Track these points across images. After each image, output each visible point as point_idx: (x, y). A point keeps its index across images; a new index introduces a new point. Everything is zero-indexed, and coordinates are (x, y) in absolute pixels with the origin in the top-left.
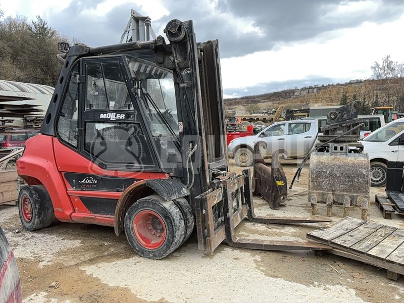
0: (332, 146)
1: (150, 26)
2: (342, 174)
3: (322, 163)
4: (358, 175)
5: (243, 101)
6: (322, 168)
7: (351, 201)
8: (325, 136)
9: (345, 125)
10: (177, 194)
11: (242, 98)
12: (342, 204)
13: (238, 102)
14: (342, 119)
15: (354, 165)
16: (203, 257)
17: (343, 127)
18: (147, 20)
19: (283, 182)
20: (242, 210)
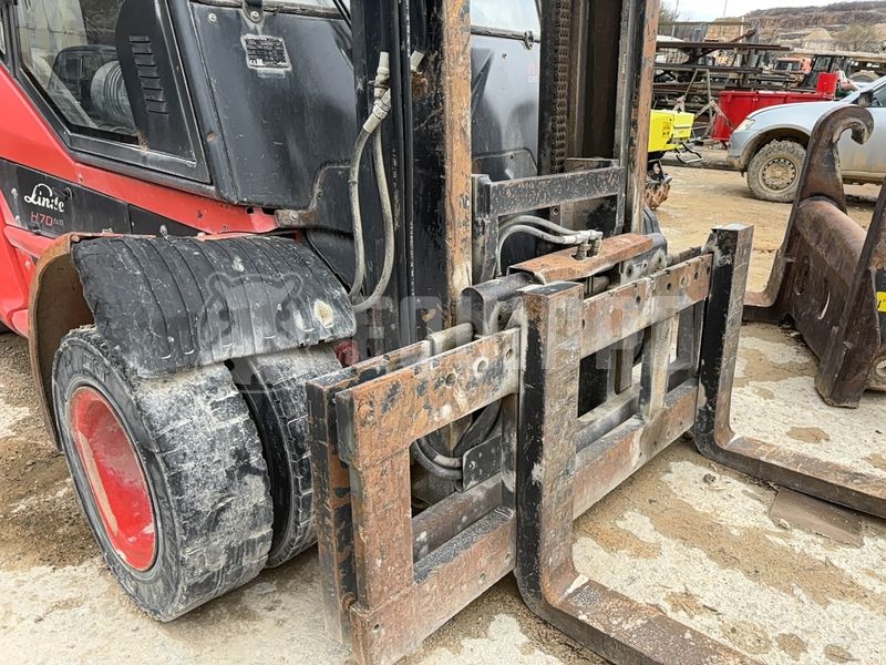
10: (259, 332)
13: (817, 19)
20: (664, 413)
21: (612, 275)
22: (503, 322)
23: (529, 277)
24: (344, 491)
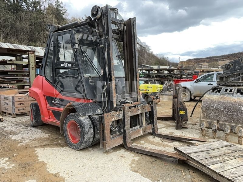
0: (224, 89)
1: (118, 13)
2: (225, 109)
3: (211, 100)
4: (237, 111)
5: (208, 60)
6: (210, 104)
7: (231, 129)
8: (220, 81)
9: (235, 73)
10: (92, 112)
11: (207, 58)
12: (224, 131)
13: (204, 61)
14: (234, 69)
15: (235, 103)
16: (104, 153)
17: (235, 75)
18: (115, 10)
19: (184, 112)
20: (146, 127)
21: (135, 107)
22: (120, 110)
23: (123, 105)
24: (103, 128)
